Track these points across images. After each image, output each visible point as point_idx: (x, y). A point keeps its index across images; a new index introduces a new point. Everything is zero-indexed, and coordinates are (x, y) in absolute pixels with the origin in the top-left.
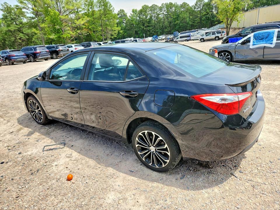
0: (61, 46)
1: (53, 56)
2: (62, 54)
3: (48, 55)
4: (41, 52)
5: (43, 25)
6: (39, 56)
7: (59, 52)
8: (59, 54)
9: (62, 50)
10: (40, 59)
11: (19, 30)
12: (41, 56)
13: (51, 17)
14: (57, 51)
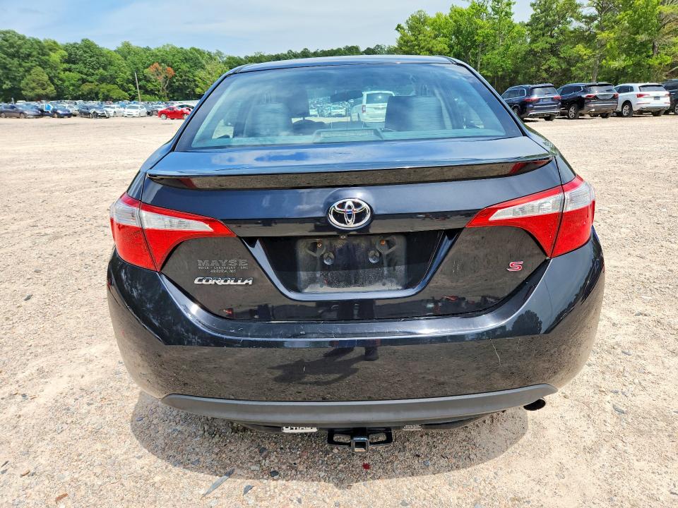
0: (599, 85)
1: (569, 110)
2: (593, 108)
3: (554, 108)
4: (538, 100)
5: (604, 34)
6: (532, 109)
7: (586, 101)
8: (585, 107)
9: (596, 97)
10: (531, 116)
11: (553, 51)
12: (537, 109)
13: (635, 12)
14: (584, 99)
